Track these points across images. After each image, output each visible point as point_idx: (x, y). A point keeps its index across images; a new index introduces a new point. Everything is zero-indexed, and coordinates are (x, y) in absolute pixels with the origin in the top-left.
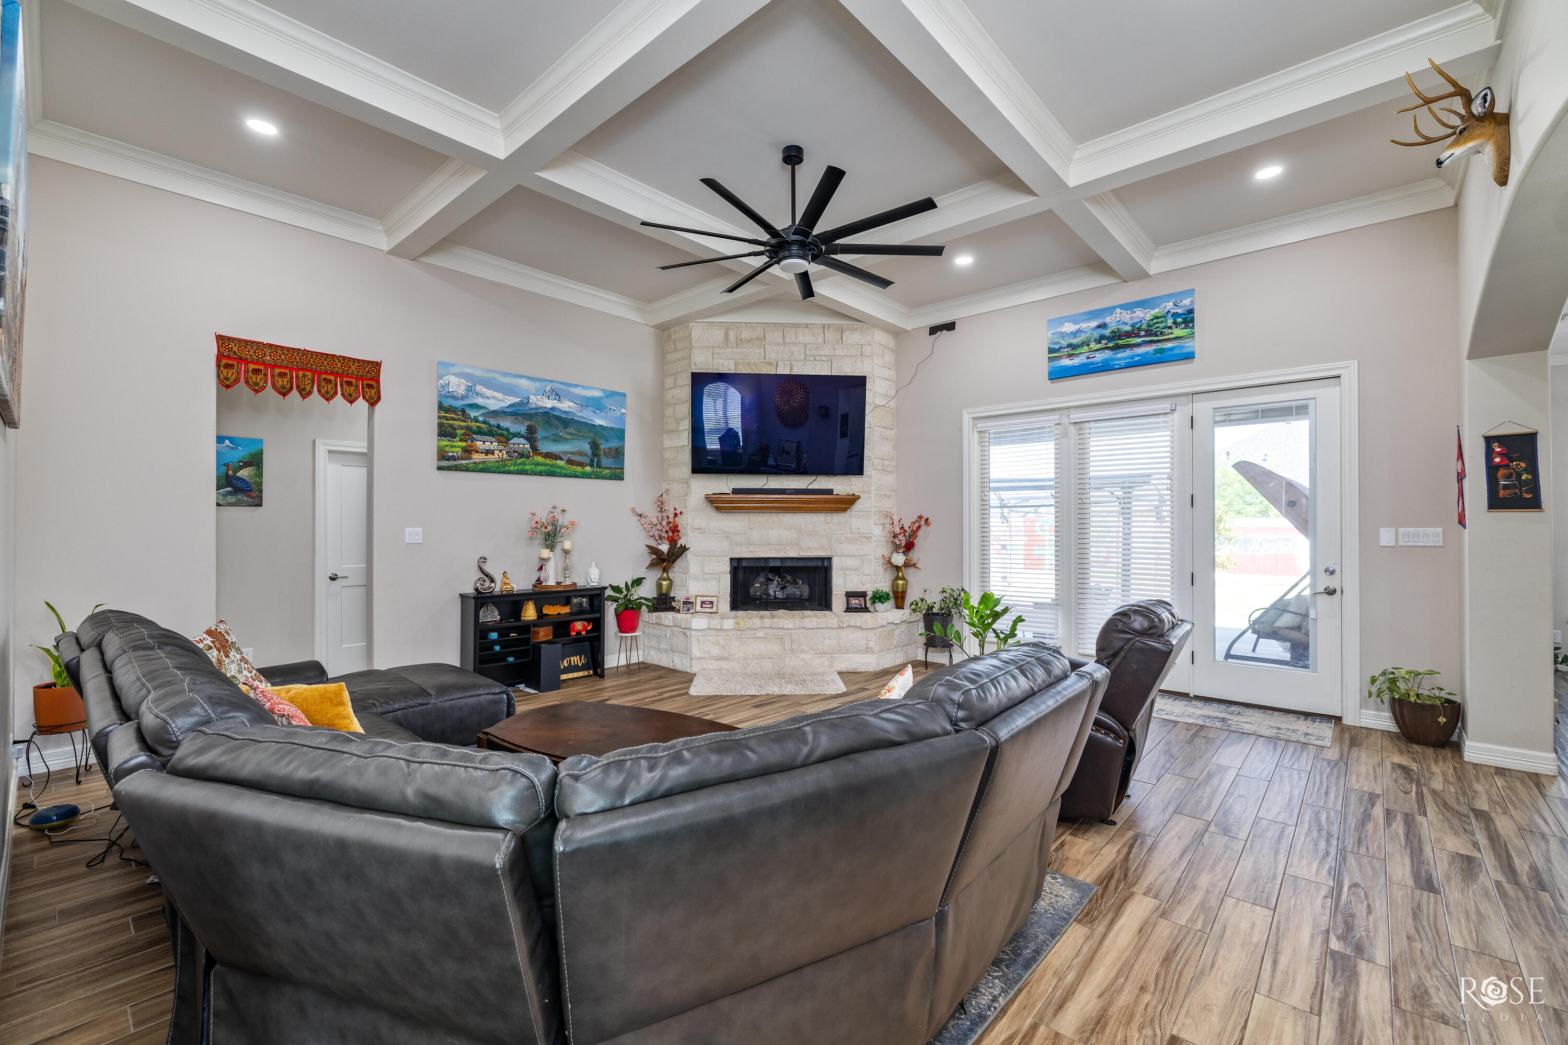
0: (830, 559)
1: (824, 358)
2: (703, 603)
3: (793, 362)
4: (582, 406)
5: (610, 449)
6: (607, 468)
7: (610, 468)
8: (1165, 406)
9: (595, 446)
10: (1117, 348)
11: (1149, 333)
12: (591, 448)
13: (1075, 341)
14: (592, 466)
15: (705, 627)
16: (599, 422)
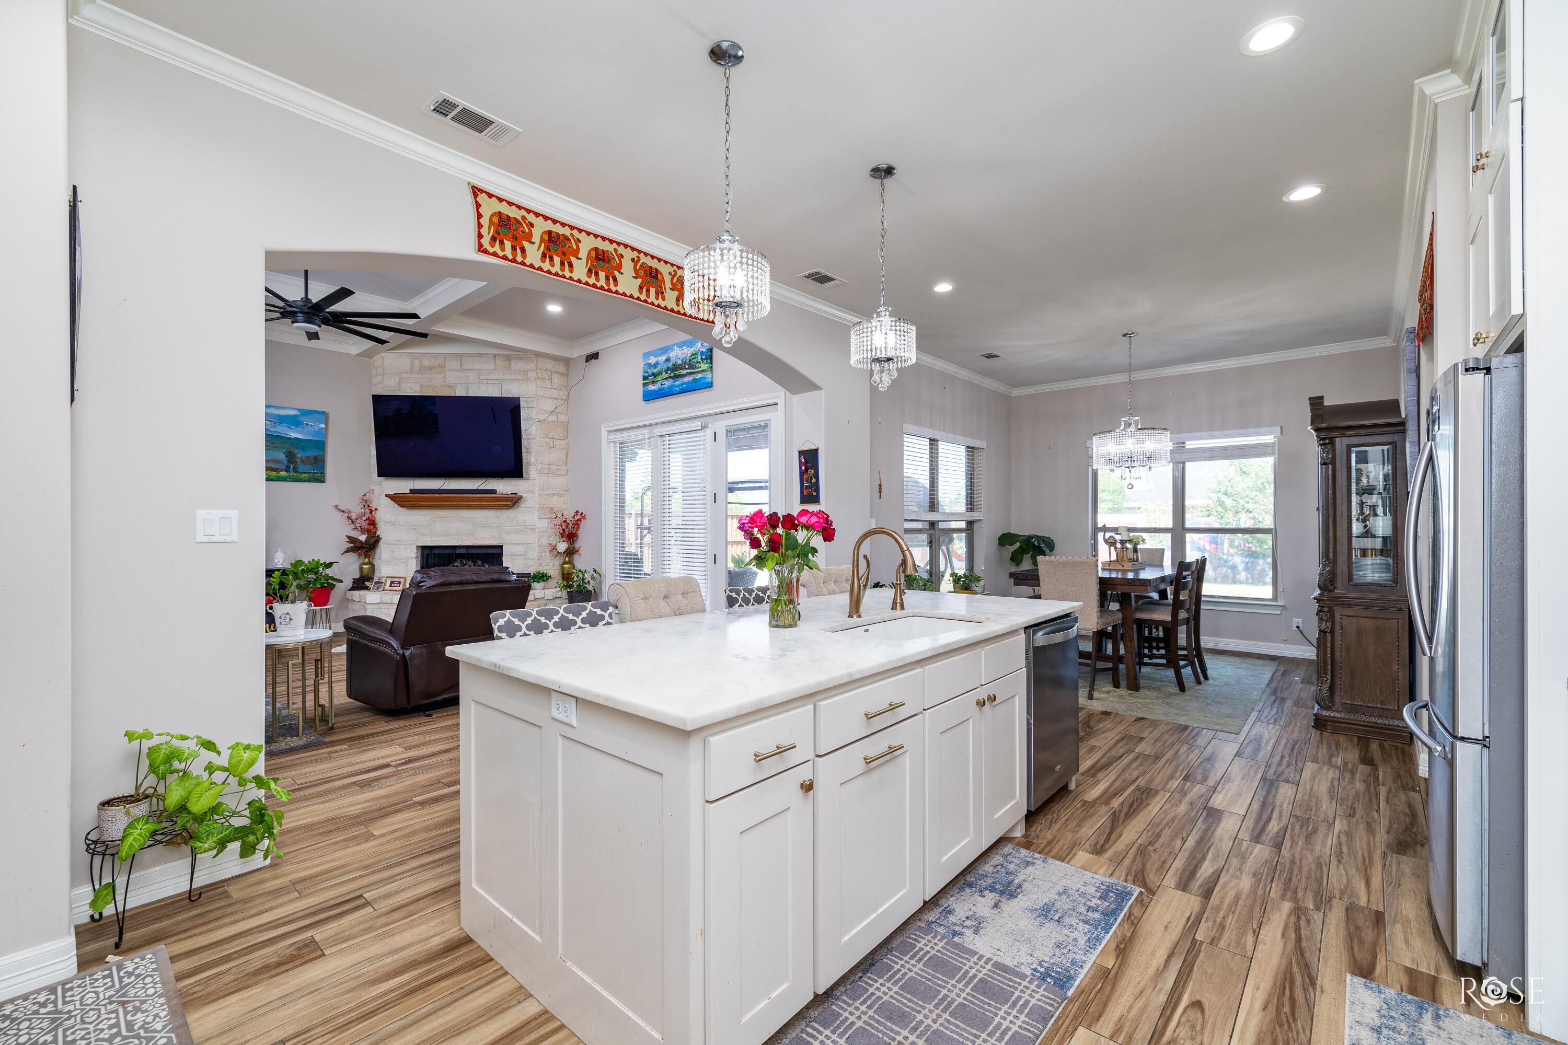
0: (501, 547)
1: (496, 382)
2: (392, 583)
3: (469, 385)
4: (275, 423)
5: (308, 457)
6: (304, 473)
7: (309, 473)
8: (697, 424)
9: (290, 456)
10: (675, 377)
11: (691, 367)
12: (287, 457)
13: (655, 371)
14: (287, 470)
15: (379, 601)
16: (294, 435)
